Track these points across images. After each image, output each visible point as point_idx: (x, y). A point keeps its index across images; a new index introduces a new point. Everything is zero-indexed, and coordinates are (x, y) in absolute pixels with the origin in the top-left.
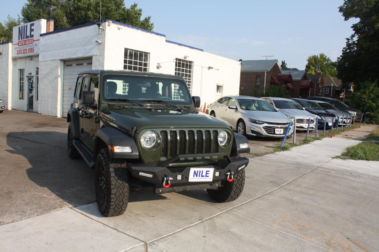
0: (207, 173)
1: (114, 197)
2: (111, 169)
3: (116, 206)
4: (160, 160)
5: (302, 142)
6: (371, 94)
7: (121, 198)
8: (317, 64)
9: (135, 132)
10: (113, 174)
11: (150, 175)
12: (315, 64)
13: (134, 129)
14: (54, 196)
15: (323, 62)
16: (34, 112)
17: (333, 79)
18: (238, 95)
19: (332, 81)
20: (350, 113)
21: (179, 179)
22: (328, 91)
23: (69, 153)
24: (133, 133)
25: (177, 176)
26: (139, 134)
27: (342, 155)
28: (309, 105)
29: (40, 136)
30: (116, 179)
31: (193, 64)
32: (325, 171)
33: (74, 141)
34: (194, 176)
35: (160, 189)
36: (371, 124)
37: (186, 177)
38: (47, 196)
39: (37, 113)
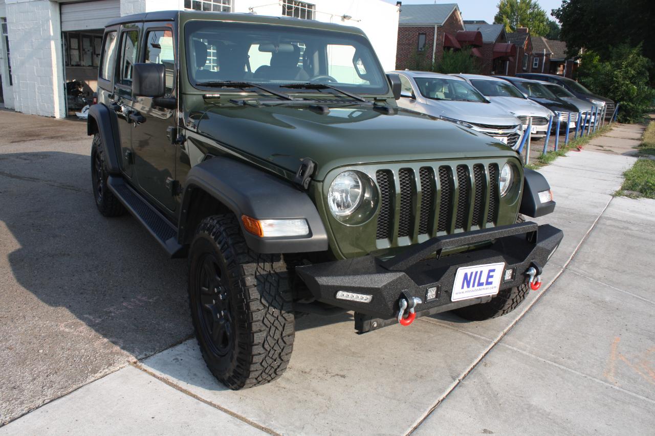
0: (489, 276)
1: (261, 350)
2: (249, 278)
3: (264, 371)
4: (375, 247)
5: (536, 160)
6: (629, 69)
7: (279, 351)
8: (514, 13)
9: (312, 176)
10: (254, 294)
11: (365, 296)
12: (511, 13)
13: (308, 170)
14: (84, 329)
15: (525, 10)
16: (5, 108)
17: (546, 41)
18: (394, 70)
19: (545, 45)
20: (595, 103)
21: (432, 298)
22: (538, 62)
23: (99, 203)
24: (307, 179)
25: (427, 292)
26: (323, 181)
27: (623, 189)
28: (527, 88)
29: (28, 161)
30: (264, 306)
31: (315, 9)
32: (618, 227)
33: (110, 179)
34: (463, 287)
35: (372, 321)
36: (625, 123)
37: (446, 292)
38: (67, 330)
39: (13, 110)
